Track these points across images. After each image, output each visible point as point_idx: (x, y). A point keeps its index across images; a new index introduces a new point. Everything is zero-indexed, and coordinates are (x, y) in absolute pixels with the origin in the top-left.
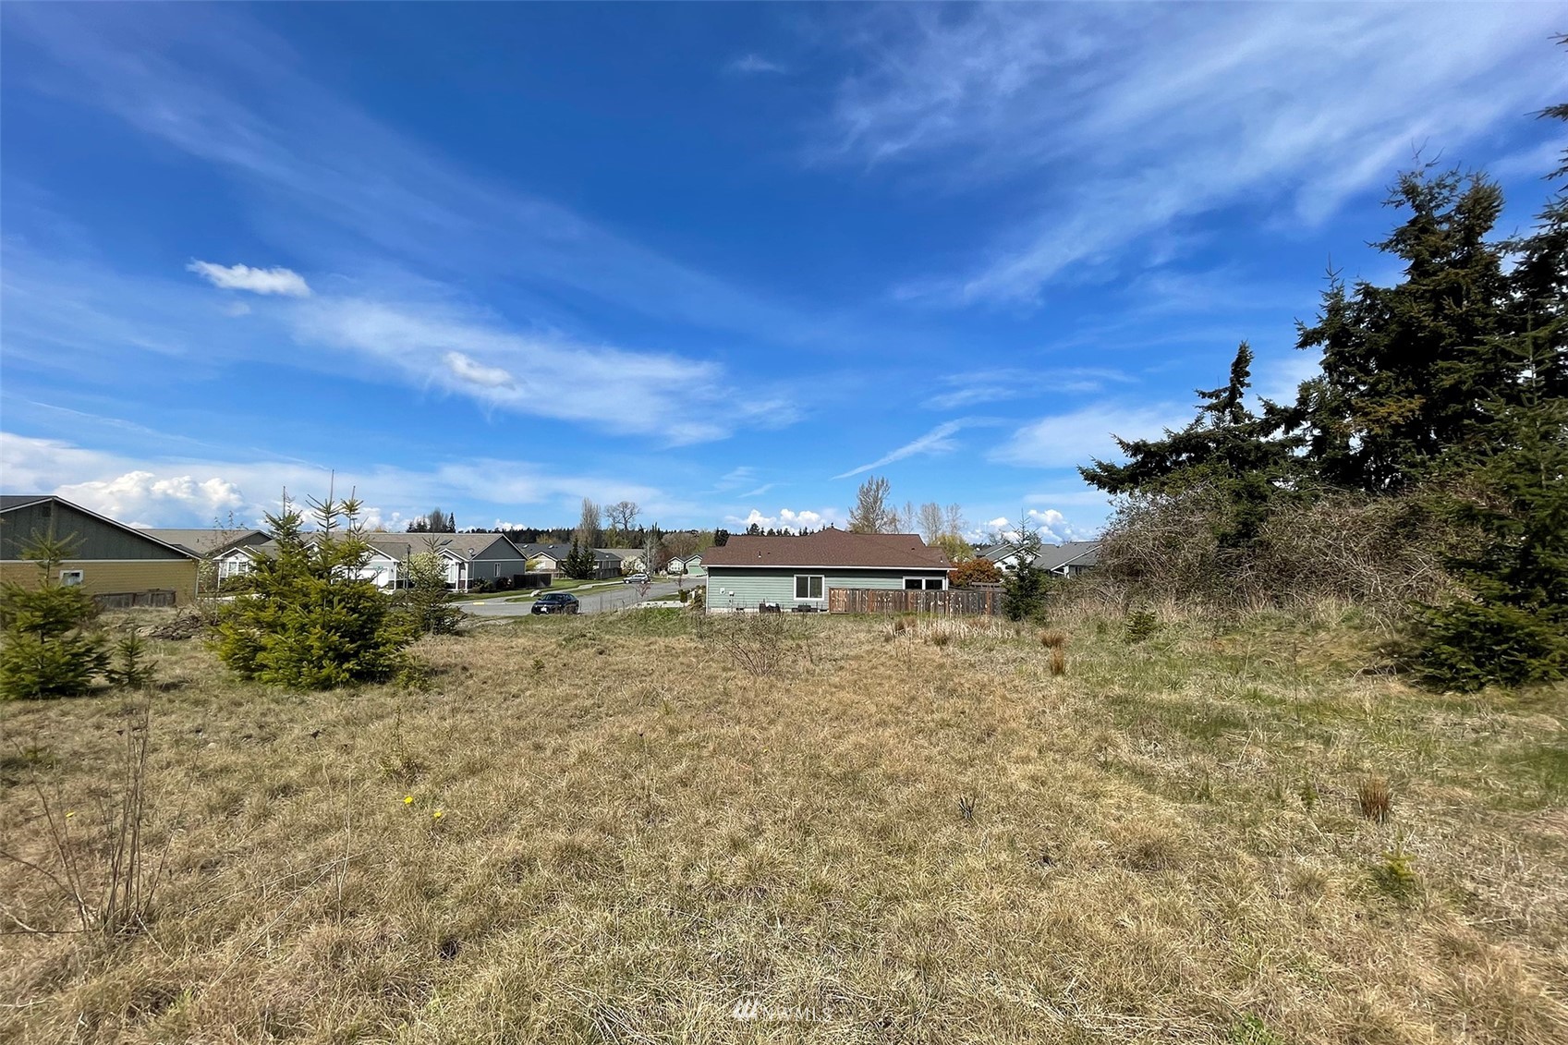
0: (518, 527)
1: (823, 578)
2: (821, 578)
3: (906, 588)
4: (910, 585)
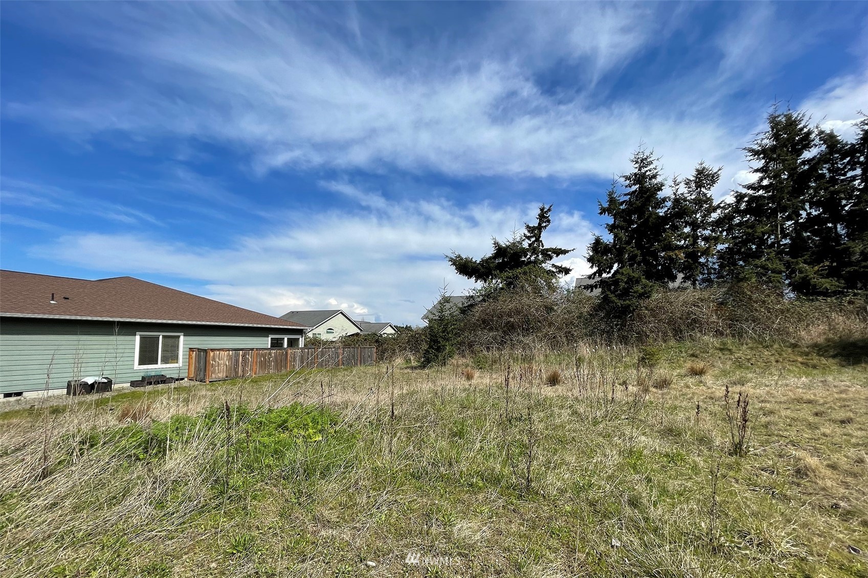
1: (182, 338)
2: (179, 337)
3: (271, 347)
4: (277, 344)
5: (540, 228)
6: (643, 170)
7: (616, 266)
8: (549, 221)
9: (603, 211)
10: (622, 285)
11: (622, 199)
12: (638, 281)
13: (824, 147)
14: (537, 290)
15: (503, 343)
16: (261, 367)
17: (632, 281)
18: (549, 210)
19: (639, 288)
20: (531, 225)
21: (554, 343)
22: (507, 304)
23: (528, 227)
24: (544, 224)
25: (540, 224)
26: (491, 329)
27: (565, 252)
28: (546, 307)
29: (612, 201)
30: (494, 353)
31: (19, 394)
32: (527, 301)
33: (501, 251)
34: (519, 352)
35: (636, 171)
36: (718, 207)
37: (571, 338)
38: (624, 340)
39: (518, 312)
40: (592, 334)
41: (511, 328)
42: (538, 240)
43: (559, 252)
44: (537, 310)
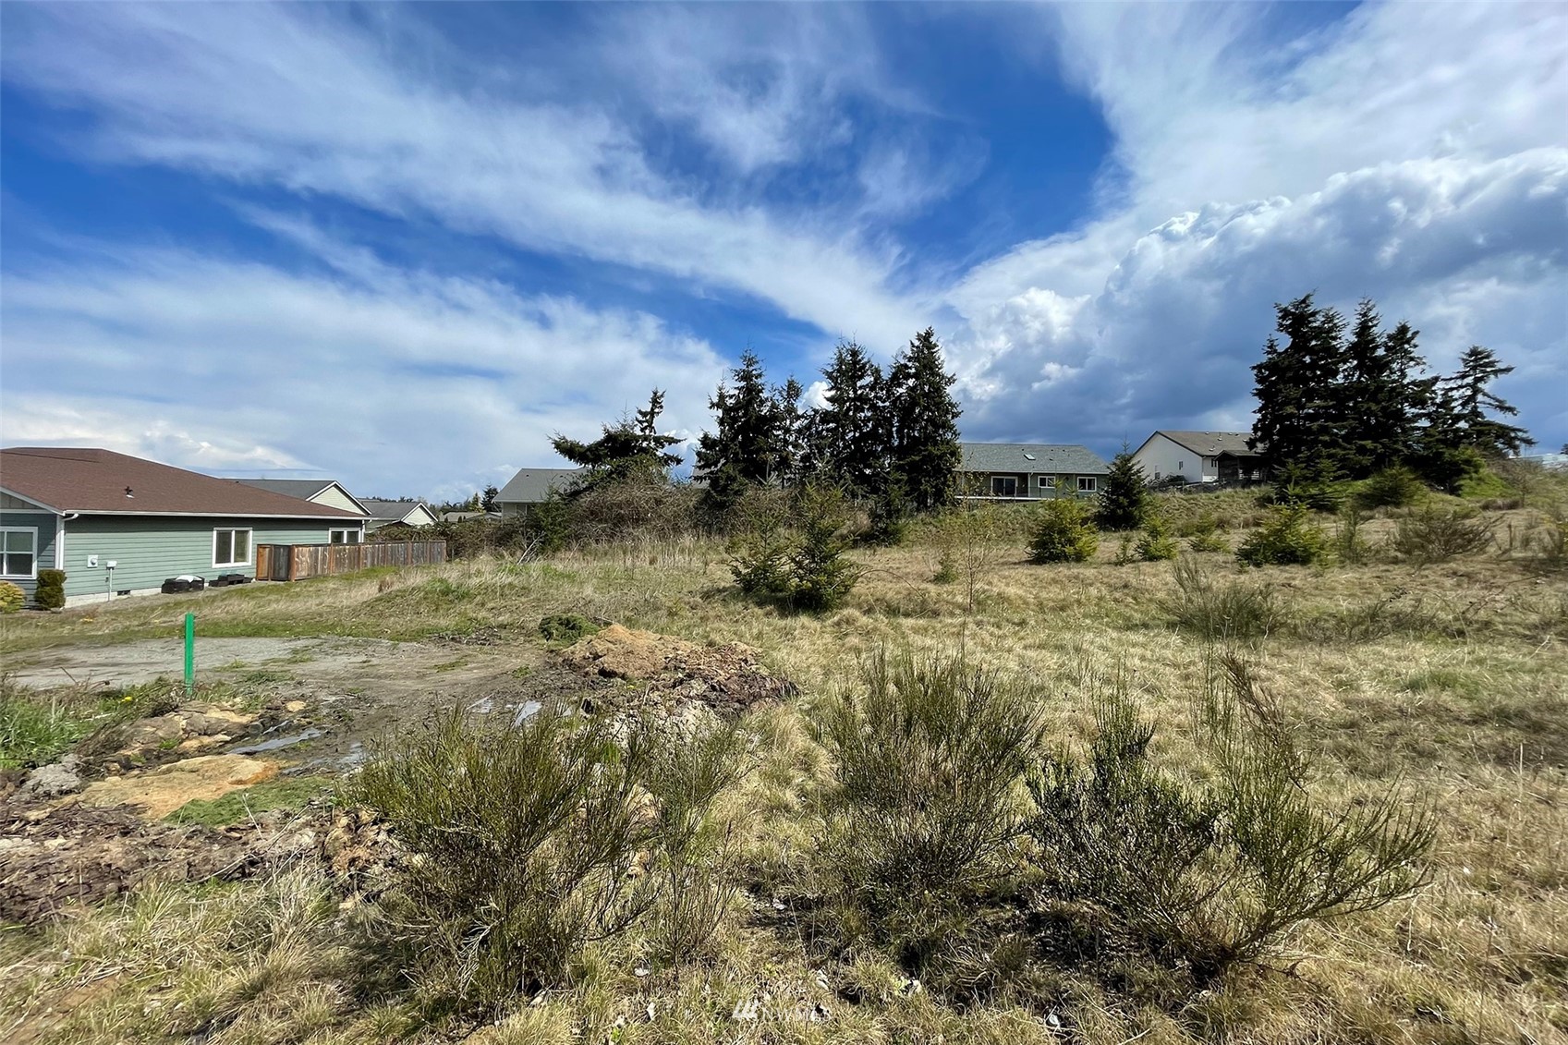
1: (251, 532)
2: (247, 531)
3: (333, 542)
5: (652, 413)
6: (751, 368)
7: (723, 461)
8: (661, 407)
9: (713, 405)
10: (722, 482)
11: (732, 393)
12: (734, 479)
13: (872, 379)
14: (649, 482)
15: (612, 536)
16: (337, 564)
17: (732, 479)
18: (662, 396)
19: (735, 486)
20: (643, 410)
21: (662, 536)
22: (616, 494)
23: (640, 412)
24: (657, 410)
25: (652, 409)
26: (600, 521)
27: (677, 441)
28: (656, 499)
29: (722, 397)
30: (604, 546)
31: (127, 592)
32: (637, 493)
33: (610, 437)
34: (629, 543)
35: (745, 367)
36: (802, 416)
37: (677, 530)
38: (721, 531)
39: (629, 503)
40: (696, 526)
41: (620, 520)
42: (650, 426)
43: (672, 441)
44: (647, 502)
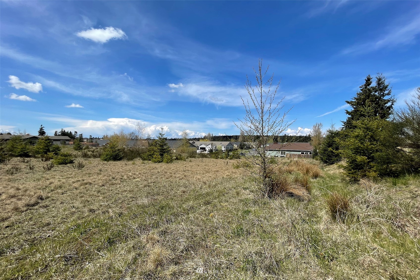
0: (224, 135)
1: (286, 152)
3: (301, 154)
